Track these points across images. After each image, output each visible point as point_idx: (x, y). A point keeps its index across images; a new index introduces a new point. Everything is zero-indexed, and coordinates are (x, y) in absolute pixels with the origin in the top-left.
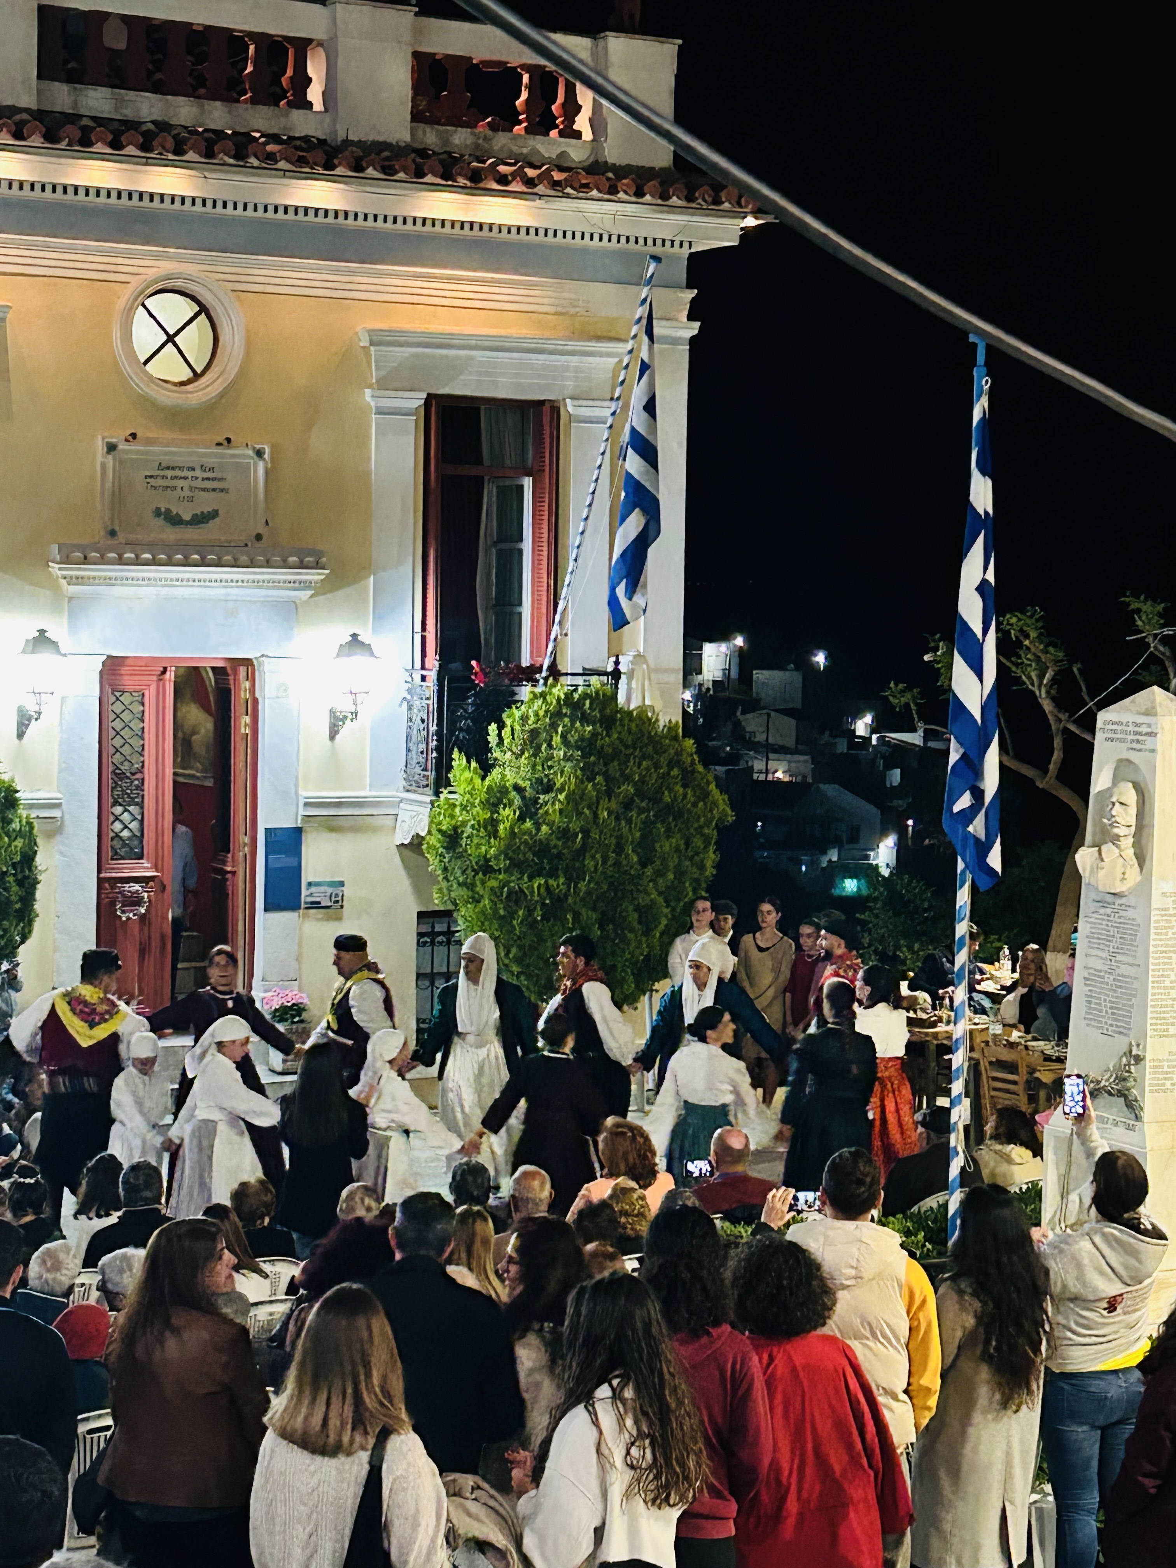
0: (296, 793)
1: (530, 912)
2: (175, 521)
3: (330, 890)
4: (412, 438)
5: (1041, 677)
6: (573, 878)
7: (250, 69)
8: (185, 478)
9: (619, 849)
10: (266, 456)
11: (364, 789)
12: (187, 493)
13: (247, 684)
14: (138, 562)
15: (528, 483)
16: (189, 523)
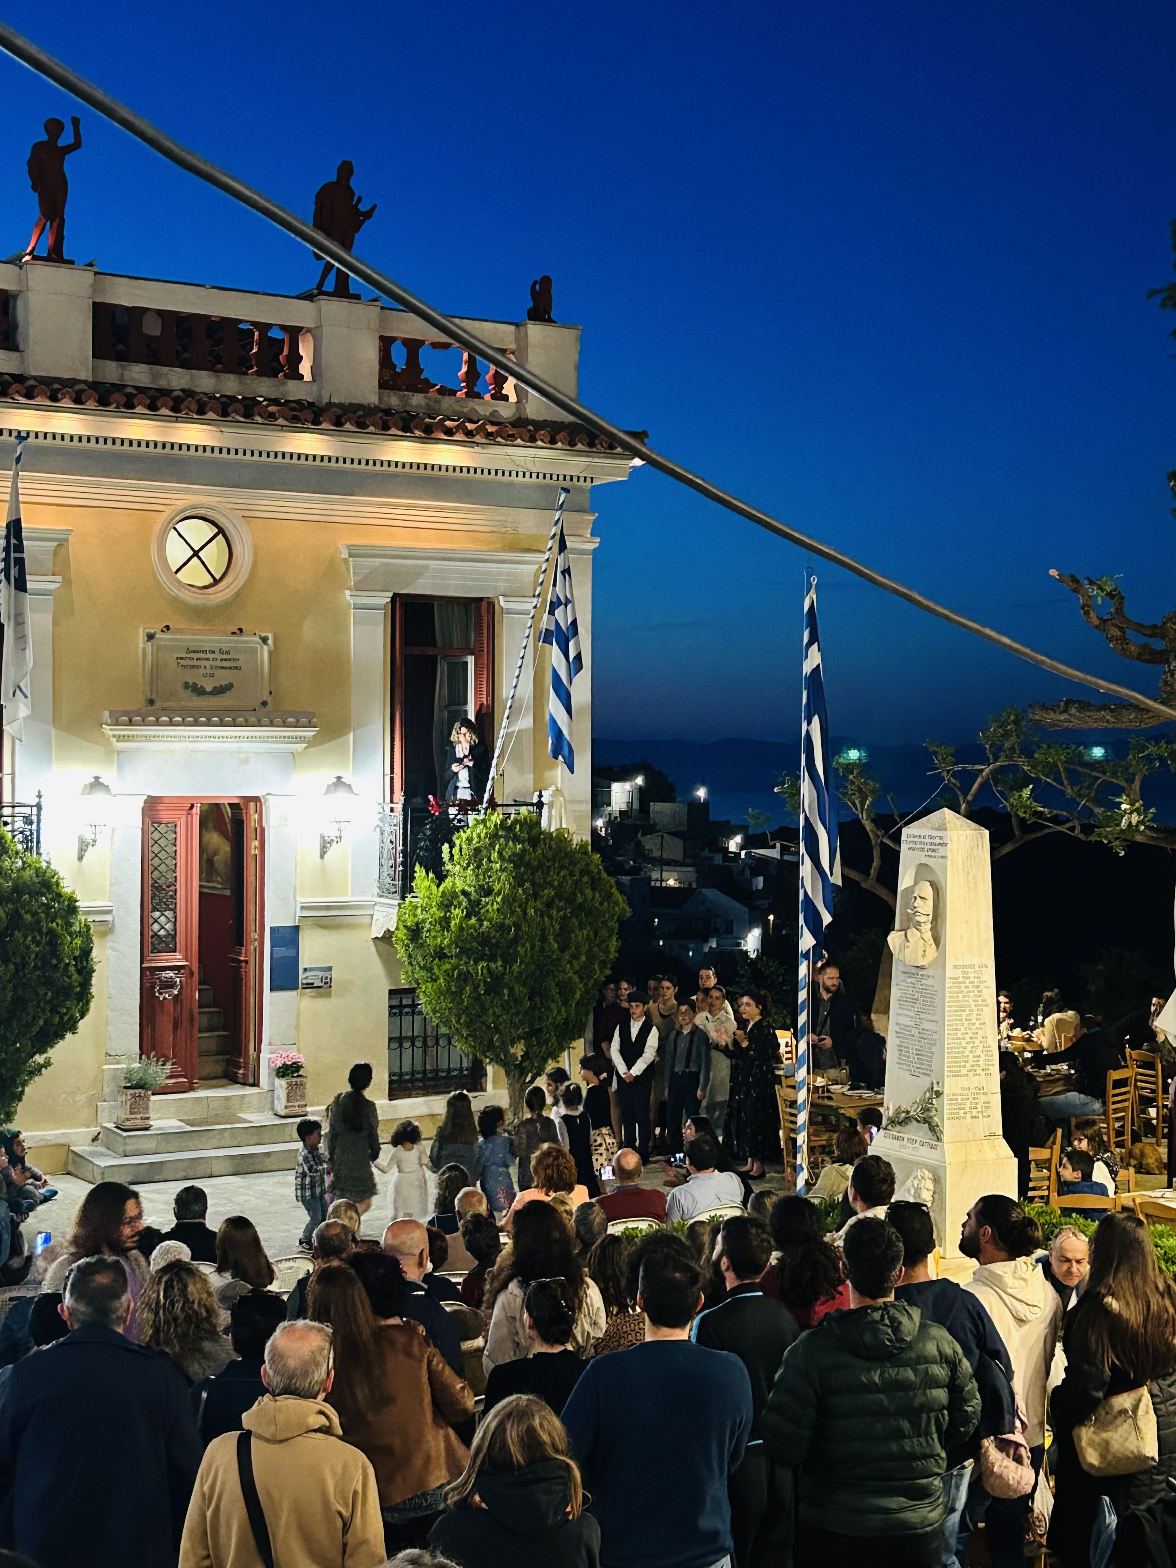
0: (295, 900)
1: (476, 988)
2: (199, 691)
3: (321, 974)
4: (381, 629)
5: (862, 804)
6: (509, 960)
7: (255, 350)
8: (207, 659)
9: (544, 938)
10: (270, 642)
11: (346, 895)
12: (209, 671)
13: (256, 816)
14: (171, 723)
15: (471, 660)
16: (211, 693)
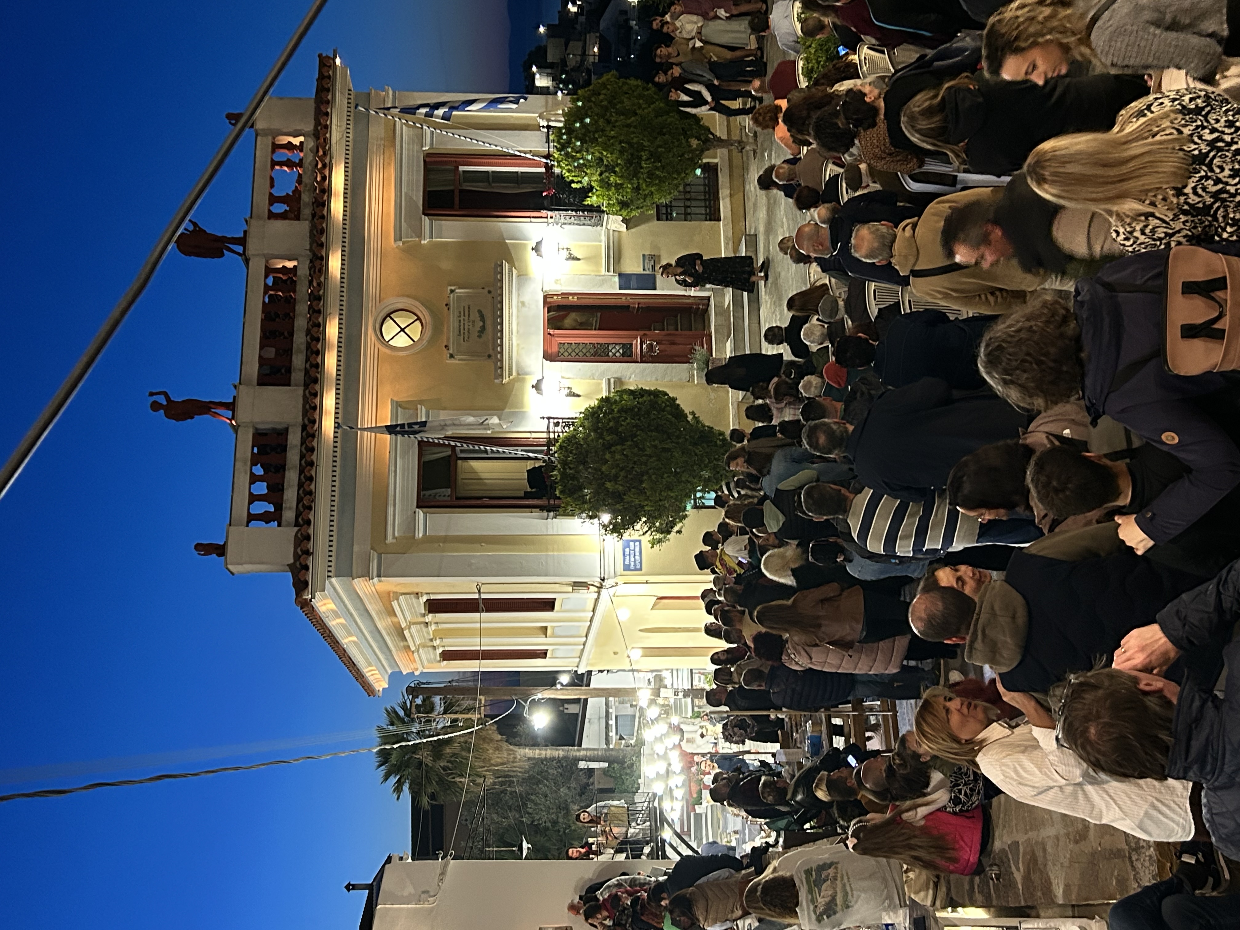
0: (603, 276)
1: (657, 168)
2: (483, 329)
3: (647, 261)
4: (443, 222)
6: (642, 148)
7: (281, 294)
8: (464, 324)
9: (628, 126)
10: (453, 288)
11: (601, 245)
12: (471, 324)
13: (555, 297)
14: (502, 345)
15: (462, 168)
16: (484, 322)
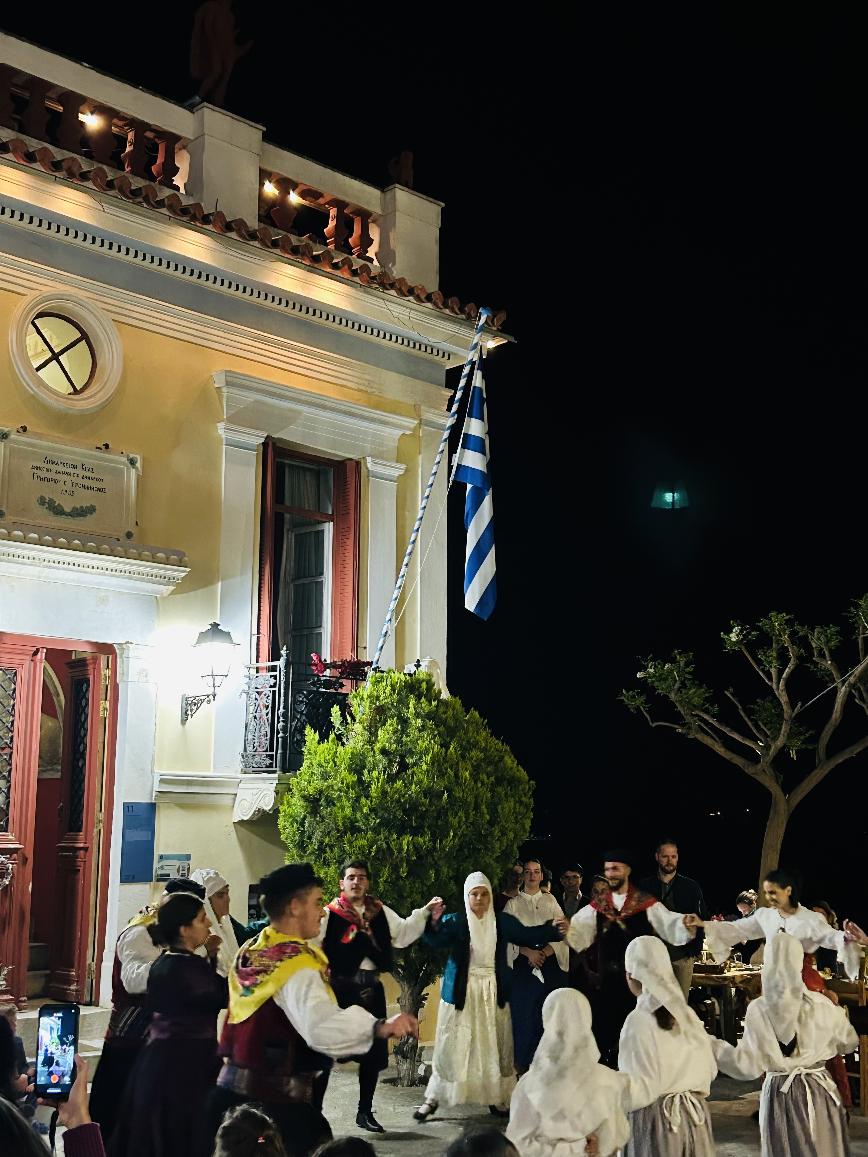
0: (152, 772)
2: (58, 511)
3: (177, 863)
4: (253, 470)
7: (128, 149)
8: (68, 474)
10: (138, 465)
11: (209, 770)
12: (68, 487)
13: (108, 672)
14: (25, 540)
15: (328, 528)
16: (69, 514)
